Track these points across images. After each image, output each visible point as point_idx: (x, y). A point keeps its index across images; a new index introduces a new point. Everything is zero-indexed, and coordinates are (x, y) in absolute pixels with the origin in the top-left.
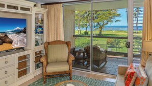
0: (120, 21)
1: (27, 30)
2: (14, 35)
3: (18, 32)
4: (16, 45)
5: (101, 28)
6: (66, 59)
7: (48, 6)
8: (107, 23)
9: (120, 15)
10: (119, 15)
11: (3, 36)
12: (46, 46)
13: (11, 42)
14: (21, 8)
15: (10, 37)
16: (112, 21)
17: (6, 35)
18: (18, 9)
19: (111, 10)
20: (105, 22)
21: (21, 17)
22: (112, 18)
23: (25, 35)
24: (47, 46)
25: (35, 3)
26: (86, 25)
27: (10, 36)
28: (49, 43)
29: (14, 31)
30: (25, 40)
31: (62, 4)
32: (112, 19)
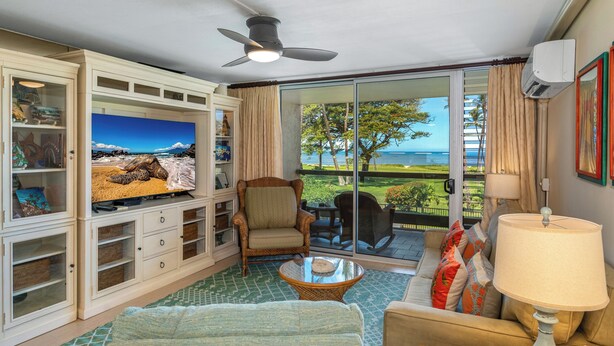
0: (426, 135)
1: (196, 151)
2: (172, 159)
3: (179, 154)
4: (174, 184)
5: (368, 158)
6: (294, 222)
7: (240, 91)
8: (386, 141)
9: (426, 116)
10: (424, 117)
11: (151, 160)
12: (240, 189)
13: (164, 177)
14: (189, 96)
15: (162, 165)
16: (403, 135)
17: (155, 160)
18: (182, 100)
19: (399, 101)
20: (381, 137)
21: (181, 119)
22: (401, 126)
23: (193, 161)
24: (245, 191)
25: (217, 85)
26: (320, 146)
27: (163, 162)
28: (247, 184)
29: (171, 152)
30: (193, 173)
31: (278, 86)
32: (402, 130)
